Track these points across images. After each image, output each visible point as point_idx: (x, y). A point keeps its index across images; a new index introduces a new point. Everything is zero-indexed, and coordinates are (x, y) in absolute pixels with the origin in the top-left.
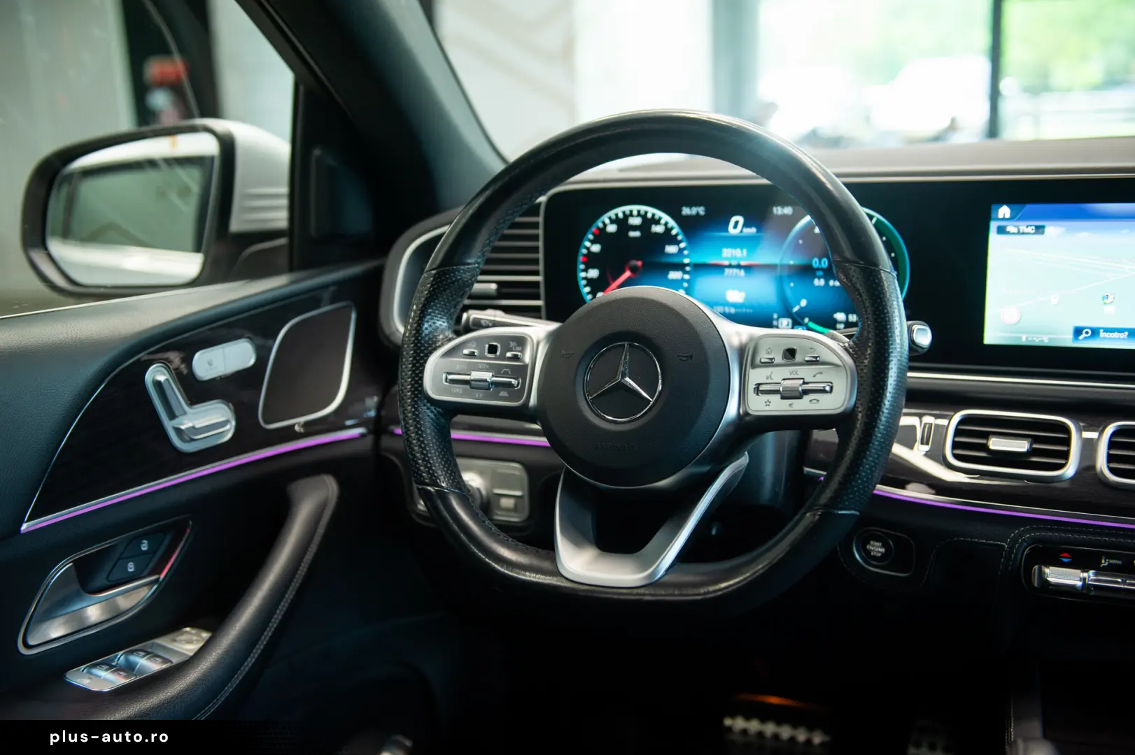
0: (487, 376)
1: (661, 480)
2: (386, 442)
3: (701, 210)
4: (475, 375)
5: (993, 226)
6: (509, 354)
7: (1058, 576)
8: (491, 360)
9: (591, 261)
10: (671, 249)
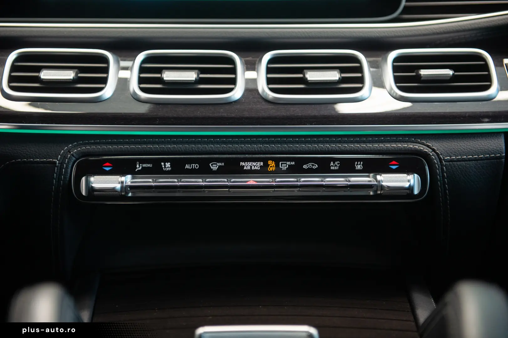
7: (104, 183)
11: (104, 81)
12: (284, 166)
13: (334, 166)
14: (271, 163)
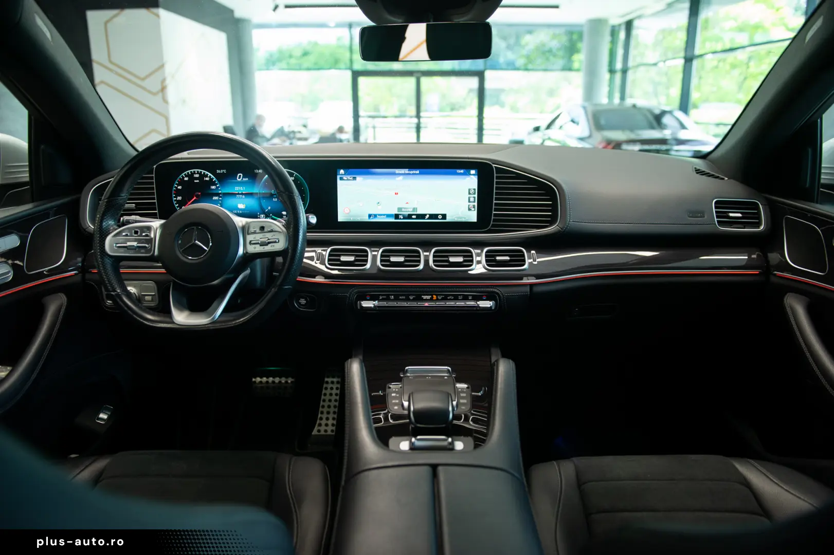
0: (135, 244)
1: (214, 281)
2: (88, 276)
3: (225, 171)
4: (129, 244)
5: (338, 177)
6: (144, 234)
7: (367, 304)
8: (135, 237)
9: (178, 193)
10: (213, 187)
11: (366, 261)
12: (440, 298)
13: (460, 298)
14: (435, 297)
